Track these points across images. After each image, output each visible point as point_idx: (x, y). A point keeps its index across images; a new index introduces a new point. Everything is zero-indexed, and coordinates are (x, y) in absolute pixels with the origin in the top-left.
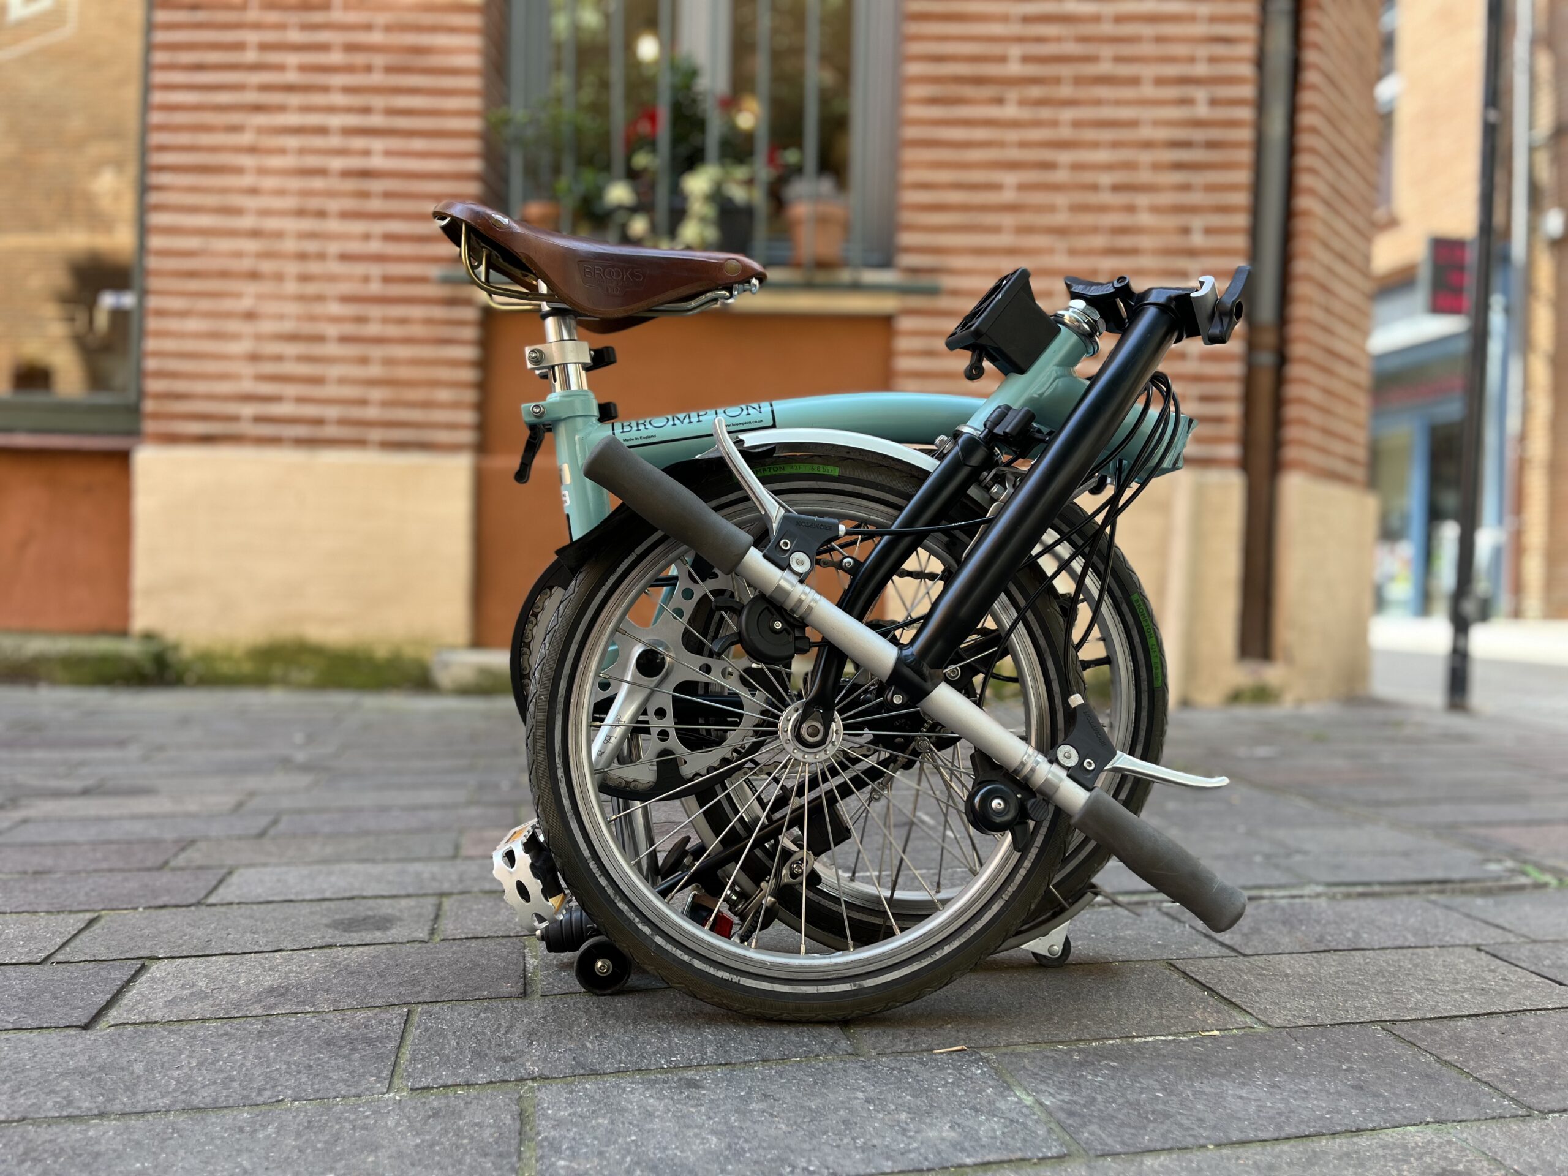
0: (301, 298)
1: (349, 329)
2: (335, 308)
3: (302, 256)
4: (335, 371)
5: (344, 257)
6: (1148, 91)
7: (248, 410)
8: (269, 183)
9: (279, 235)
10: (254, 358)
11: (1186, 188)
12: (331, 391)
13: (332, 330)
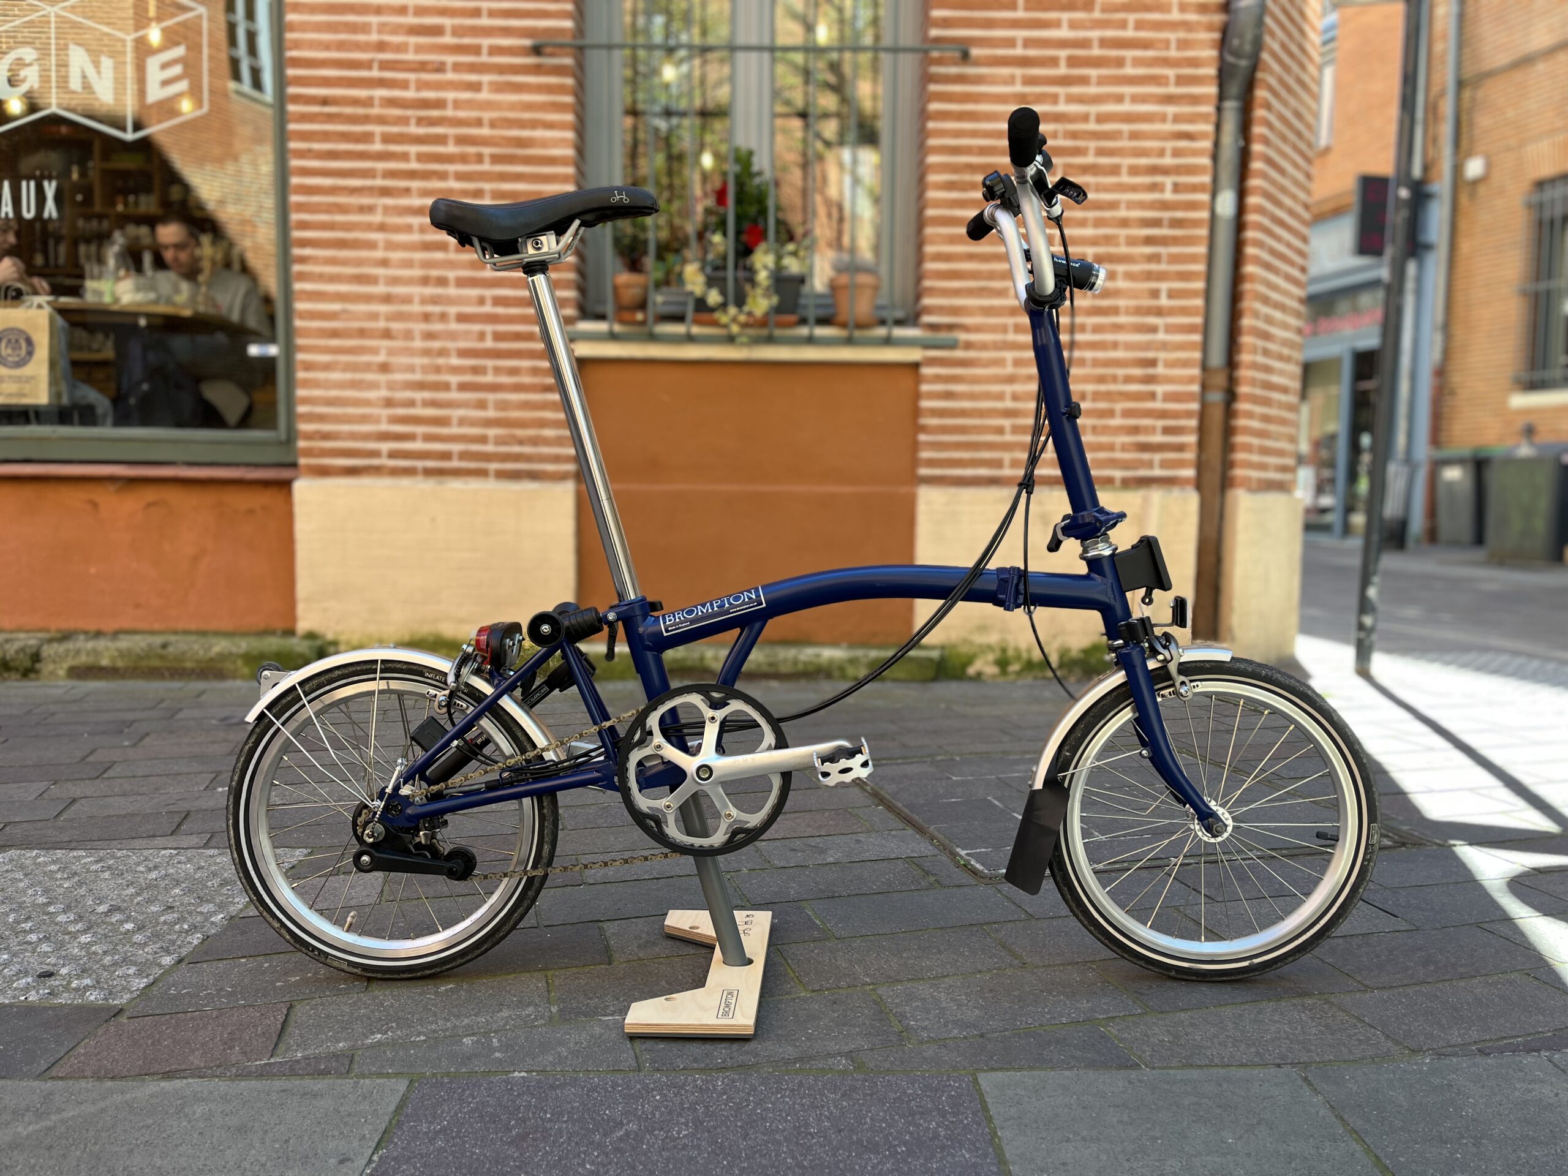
0: (427, 352)
1: (468, 378)
2: (455, 361)
3: (427, 317)
4: (456, 413)
5: (462, 318)
6: (1125, 179)
7: (385, 447)
8: (396, 256)
9: (407, 300)
10: (389, 403)
11: (1154, 258)
12: (455, 430)
13: (454, 379)
